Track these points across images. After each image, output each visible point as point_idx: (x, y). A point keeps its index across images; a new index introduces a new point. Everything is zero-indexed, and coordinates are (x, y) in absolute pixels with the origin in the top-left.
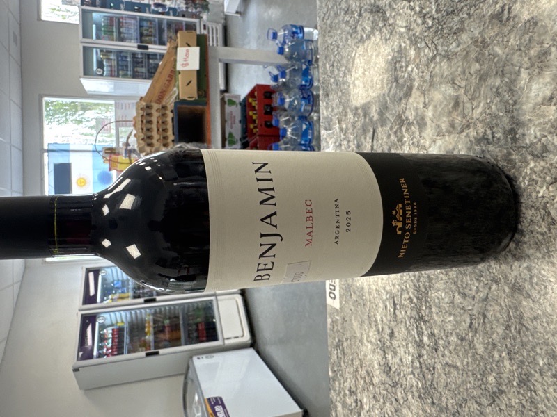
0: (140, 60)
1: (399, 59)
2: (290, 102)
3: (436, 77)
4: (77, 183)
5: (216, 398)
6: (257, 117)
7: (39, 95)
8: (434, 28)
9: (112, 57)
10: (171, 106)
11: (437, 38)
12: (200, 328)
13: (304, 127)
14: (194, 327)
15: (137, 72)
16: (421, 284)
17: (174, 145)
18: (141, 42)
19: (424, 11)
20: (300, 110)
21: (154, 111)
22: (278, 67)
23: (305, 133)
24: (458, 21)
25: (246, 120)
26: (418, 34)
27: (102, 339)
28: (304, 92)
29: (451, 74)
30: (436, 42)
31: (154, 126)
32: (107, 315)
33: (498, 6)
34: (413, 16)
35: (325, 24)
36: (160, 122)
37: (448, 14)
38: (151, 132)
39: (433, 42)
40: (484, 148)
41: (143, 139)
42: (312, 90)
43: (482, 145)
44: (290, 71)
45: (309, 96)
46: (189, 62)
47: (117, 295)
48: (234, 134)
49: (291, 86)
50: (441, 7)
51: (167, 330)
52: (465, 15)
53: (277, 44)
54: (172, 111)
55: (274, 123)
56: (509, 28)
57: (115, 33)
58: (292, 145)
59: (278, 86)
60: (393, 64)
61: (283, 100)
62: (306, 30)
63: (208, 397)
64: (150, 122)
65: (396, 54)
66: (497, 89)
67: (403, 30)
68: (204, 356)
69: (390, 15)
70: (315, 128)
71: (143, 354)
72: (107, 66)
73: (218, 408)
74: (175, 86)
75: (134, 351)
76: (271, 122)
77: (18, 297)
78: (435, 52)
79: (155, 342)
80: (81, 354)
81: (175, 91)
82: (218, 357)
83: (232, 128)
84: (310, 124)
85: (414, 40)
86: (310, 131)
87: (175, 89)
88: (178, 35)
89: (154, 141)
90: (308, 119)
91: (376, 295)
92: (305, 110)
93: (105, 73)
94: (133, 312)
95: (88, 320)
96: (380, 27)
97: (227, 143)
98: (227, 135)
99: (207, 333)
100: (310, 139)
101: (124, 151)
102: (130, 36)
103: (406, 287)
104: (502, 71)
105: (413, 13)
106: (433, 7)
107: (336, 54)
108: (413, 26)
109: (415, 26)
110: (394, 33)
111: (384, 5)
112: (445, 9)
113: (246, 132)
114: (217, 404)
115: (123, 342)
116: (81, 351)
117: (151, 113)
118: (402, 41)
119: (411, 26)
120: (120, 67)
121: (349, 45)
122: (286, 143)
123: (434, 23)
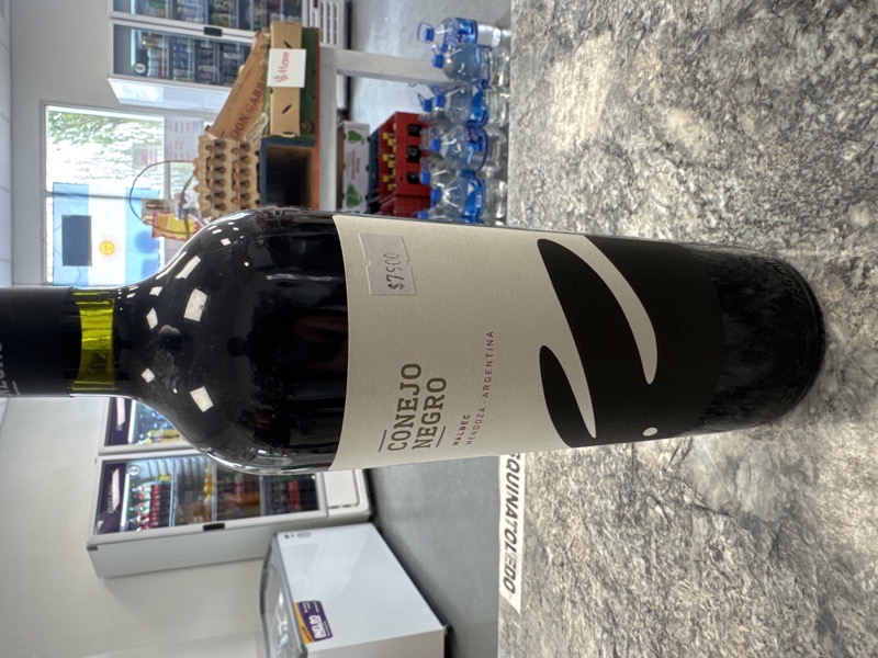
0: (208, 53)
2: (450, 146)
4: (100, 249)
5: (311, 603)
6: (396, 166)
7: (41, 101)
8: (720, 234)
9: (163, 44)
10: (255, 145)
12: (291, 488)
13: (470, 189)
14: (282, 487)
15: (203, 72)
16: (664, 650)
18: (210, 23)
19: (703, 195)
20: (465, 159)
21: (227, 152)
22: (433, 88)
23: (471, 199)
24: (767, 244)
25: (376, 167)
26: (689, 229)
27: (135, 500)
28: (472, 131)
31: (228, 177)
32: (143, 464)
33: (843, 253)
34: (683, 195)
36: (238, 170)
37: (747, 221)
38: (223, 185)
40: (796, 486)
41: (208, 198)
42: (486, 129)
43: (794, 479)
44: (452, 96)
45: (480, 138)
46: (288, 76)
47: (161, 432)
48: (357, 188)
49: (452, 120)
50: (737, 204)
51: (238, 489)
52: (781, 240)
53: (433, 49)
54: (257, 153)
55: (422, 178)
56: (862, 303)
57: (167, 6)
58: (451, 216)
59: (432, 119)
61: (438, 143)
62: (481, 28)
63: (298, 601)
64: (220, 170)
66: (831, 400)
67: (663, 210)
68: (295, 533)
69: (641, 174)
71: (199, 527)
72: (153, 59)
73: (314, 620)
74: (263, 111)
75: (185, 523)
76: (417, 174)
79: (218, 511)
80: (100, 523)
81: (263, 120)
82: (317, 535)
83: (353, 177)
86: (480, 196)
87: (264, 115)
88: (272, 27)
89: (227, 201)
90: (477, 176)
91: (584, 624)
92: (472, 160)
93: (150, 70)
94: (185, 460)
95: (108, 469)
97: (345, 202)
98: (345, 190)
99: (301, 496)
100: (479, 210)
101: (177, 208)
102: (191, 12)
103: (637, 638)
104: (843, 372)
105: (682, 189)
106: (721, 197)
107: (539, 194)
108: (682, 211)
109: (685, 213)
110: (645, 206)
111: (630, 150)
112: (743, 210)
113: (376, 187)
114: (312, 612)
115: (169, 506)
116: (101, 519)
117: (223, 155)
118: (658, 228)
119: (677, 209)
120: (174, 63)
121: (562, 188)
122: (439, 212)
123: (721, 226)
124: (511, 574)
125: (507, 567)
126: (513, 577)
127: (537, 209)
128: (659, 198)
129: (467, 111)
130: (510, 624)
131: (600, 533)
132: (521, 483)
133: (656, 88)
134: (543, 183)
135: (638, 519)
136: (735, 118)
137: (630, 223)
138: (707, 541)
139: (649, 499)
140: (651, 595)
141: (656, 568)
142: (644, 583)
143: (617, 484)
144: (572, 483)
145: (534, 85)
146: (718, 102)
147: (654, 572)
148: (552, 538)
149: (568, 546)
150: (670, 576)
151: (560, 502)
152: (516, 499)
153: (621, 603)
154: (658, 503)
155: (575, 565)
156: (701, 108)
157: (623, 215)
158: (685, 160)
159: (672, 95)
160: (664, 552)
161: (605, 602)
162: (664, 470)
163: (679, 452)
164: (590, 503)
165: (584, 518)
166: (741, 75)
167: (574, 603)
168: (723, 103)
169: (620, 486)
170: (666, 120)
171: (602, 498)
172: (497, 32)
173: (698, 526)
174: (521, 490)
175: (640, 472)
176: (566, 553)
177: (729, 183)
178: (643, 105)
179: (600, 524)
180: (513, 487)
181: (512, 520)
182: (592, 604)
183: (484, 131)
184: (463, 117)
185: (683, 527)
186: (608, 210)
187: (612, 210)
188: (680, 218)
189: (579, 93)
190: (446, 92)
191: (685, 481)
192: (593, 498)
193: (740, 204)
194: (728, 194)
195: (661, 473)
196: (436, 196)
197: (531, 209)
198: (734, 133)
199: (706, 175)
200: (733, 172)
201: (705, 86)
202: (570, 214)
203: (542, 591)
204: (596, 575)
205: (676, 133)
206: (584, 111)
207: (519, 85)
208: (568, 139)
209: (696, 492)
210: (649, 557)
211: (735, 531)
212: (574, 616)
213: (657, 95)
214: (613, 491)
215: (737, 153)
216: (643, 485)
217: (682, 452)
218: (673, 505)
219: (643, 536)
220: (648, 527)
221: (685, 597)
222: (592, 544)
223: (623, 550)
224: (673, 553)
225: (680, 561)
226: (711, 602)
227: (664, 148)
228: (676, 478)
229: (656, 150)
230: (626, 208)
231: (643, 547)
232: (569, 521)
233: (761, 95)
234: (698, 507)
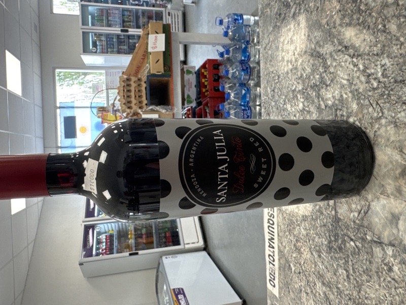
0: (123, 40)
1: (340, 107)
2: (233, 72)
3: (381, 138)
4: (80, 130)
5: (179, 289)
6: (209, 84)
7: (53, 68)
8: (379, 91)
9: (103, 38)
10: (144, 79)
11: (383, 101)
12: (168, 235)
13: (244, 92)
14: (163, 235)
15: (121, 49)
17: (147, 108)
18: (123, 27)
19: (368, 71)
21: (132, 83)
22: (224, 47)
23: (244, 97)
25: (200, 85)
26: (361, 90)
27: (99, 242)
28: (243, 65)
29: (399, 141)
30: (381, 105)
31: (133, 94)
32: (102, 226)
34: (356, 72)
35: (266, 53)
36: (137, 91)
37: (396, 82)
38: (131, 98)
39: (377, 104)
41: (124, 104)
42: (249, 63)
44: (233, 49)
46: (157, 45)
48: (191, 96)
49: (233, 60)
50: (389, 73)
51: (144, 236)
53: (223, 29)
54: (145, 82)
55: (220, 88)
57: (104, 21)
58: (235, 105)
60: (334, 110)
61: (227, 72)
63: (173, 288)
64: (129, 91)
65: (337, 102)
67: (345, 82)
68: (170, 256)
69: (331, 64)
70: (252, 92)
71: (127, 254)
72: (99, 45)
73: (180, 297)
74: (147, 63)
75: (121, 252)
76: (218, 87)
77: (41, 211)
78: (380, 114)
79: (135, 246)
80: (84, 253)
81: (147, 67)
82: (180, 257)
83: (189, 91)
84: (248, 90)
85: (357, 95)
87: (147, 65)
88: (149, 25)
89: (133, 105)
93: (98, 50)
95: (87, 229)
96: (320, 72)
97: (186, 102)
98: (186, 97)
99: (173, 239)
100: (248, 101)
101: (111, 110)
102: (115, 23)
105: (356, 69)
106: (379, 70)
107: (277, 83)
108: (356, 81)
109: (358, 82)
110: (335, 81)
111: (325, 53)
112: (392, 76)
113: (200, 94)
114: (179, 293)
115: (113, 245)
116: (84, 251)
117: (130, 84)
118: (343, 92)
119: (353, 80)
120: (109, 46)
121: (289, 78)
122: (230, 104)
123: (380, 86)
124: (273, 277)
125: (270, 274)
126: (274, 279)
127: (276, 91)
128: (343, 77)
129: (240, 56)
130: (274, 303)
131: (320, 256)
132: (276, 231)
133: (337, 19)
134: (279, 77)
135: (340, 249)
136: (384, 26)
137: (327, 91)
138: (382, 261)
139: (346, 238)
140: (351, 290)
141: (353, 276)
142: (346, 284)
143: (327, 230)
144: (303, 230)
145: (272, 29)
146: (374, 19)
147: (352, 278)
148: (293, 259)
149: (302, 263)
150: (361, 280)
151: (296, 240)
152: (273, 239)
153: (334, 294)
154: (352, 240)
155: (306, 273)
156: (364, 24)
157: (322, 88)
158: (356, 54)
159: (347, 20)
160: (357, 267)
161: (325, 293)
162: (354, 222)
163: (362, 211)
164: (313, 241)
165: (310, 248)
166: (387, 2)
167: (307, 294)
168: (377, 19)
169: (329, 231)
170: (344, 34)
171: (319, 238)
172: (252, 18)
173: (377, 253)
174: (276, 234)
175: (340, 224)
176: (301, 267)
177: (383, 62)
178: (330, 29)
179: (319, 252)
180: (271, 233)
181: (272, 250)
182: (317, 294)
183: (249, 65)
184: (239, 59)
185: (367, 253)
186: (314, 86)
187: (317, 86)
188: (355, 85)
189: (295, 28)
190: (230, 48)
191: (367, 227)
192: (315, 238)
193: (390, 72)
194: (383, 68)
195: (352, 223)
196: (228, 96)
197: (273, 91)
198: (385, 34)
199: (369, 59)
200: (385, 55)
201: (366, 12)
202: (294, 91)
203: (290, 287)
204: (318, 279)
205: (350, 40)
206: (298, 37)
207: (264, 30)
208: (291, 53)
209: (374, 234)
210: (348, 269)
211: (399, 255)
212: (308, 300)
213: (338, 22)
214: (325, 234)
215: (387, 44)
216: (342, 230)
217: (364, 212)
218: (360, 241)
219: (344, 258)
220: (347, 253)
221: (371, 293)
222: (315, 262)
223: (333, 266)
224: (362, 267)
225: (367, 272)
226: (387, 295)
227: (344, 49)
228: (361, 226)
229: (339, 51)
230: (324, 84)
231: (344, 264)
232: (302, 250)
233: (400, 11)
234: (375, 242)
